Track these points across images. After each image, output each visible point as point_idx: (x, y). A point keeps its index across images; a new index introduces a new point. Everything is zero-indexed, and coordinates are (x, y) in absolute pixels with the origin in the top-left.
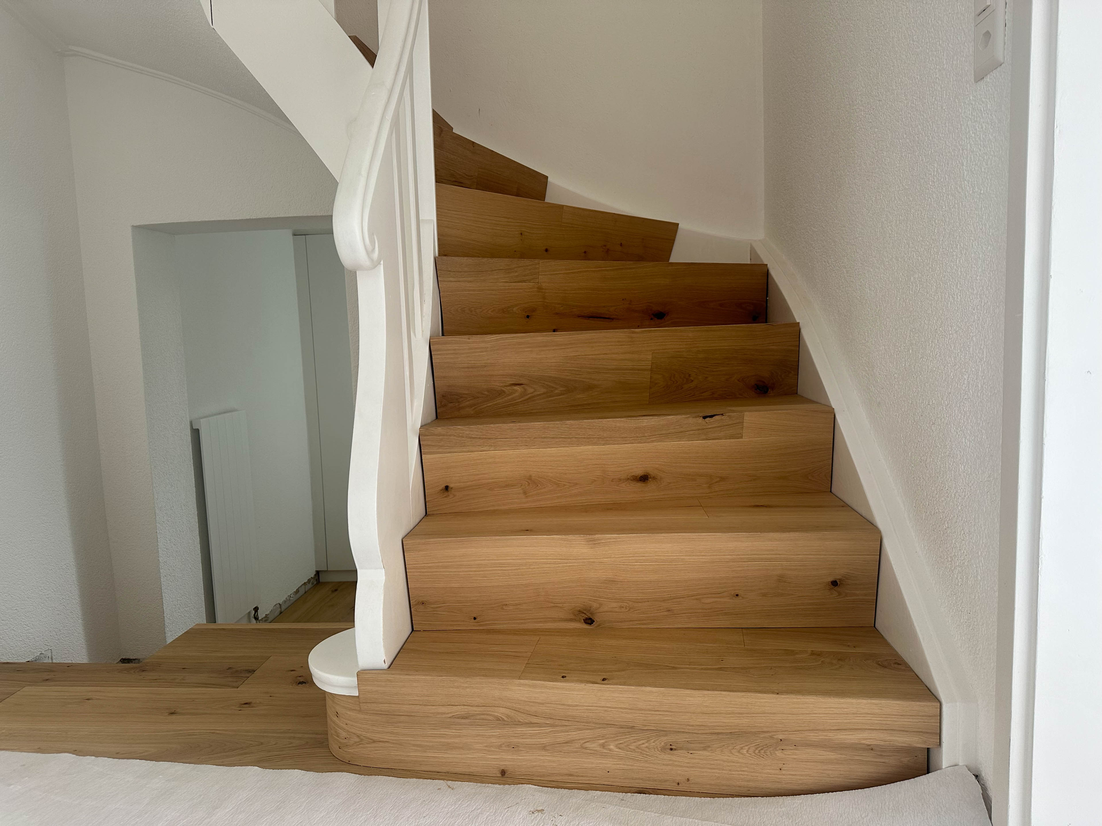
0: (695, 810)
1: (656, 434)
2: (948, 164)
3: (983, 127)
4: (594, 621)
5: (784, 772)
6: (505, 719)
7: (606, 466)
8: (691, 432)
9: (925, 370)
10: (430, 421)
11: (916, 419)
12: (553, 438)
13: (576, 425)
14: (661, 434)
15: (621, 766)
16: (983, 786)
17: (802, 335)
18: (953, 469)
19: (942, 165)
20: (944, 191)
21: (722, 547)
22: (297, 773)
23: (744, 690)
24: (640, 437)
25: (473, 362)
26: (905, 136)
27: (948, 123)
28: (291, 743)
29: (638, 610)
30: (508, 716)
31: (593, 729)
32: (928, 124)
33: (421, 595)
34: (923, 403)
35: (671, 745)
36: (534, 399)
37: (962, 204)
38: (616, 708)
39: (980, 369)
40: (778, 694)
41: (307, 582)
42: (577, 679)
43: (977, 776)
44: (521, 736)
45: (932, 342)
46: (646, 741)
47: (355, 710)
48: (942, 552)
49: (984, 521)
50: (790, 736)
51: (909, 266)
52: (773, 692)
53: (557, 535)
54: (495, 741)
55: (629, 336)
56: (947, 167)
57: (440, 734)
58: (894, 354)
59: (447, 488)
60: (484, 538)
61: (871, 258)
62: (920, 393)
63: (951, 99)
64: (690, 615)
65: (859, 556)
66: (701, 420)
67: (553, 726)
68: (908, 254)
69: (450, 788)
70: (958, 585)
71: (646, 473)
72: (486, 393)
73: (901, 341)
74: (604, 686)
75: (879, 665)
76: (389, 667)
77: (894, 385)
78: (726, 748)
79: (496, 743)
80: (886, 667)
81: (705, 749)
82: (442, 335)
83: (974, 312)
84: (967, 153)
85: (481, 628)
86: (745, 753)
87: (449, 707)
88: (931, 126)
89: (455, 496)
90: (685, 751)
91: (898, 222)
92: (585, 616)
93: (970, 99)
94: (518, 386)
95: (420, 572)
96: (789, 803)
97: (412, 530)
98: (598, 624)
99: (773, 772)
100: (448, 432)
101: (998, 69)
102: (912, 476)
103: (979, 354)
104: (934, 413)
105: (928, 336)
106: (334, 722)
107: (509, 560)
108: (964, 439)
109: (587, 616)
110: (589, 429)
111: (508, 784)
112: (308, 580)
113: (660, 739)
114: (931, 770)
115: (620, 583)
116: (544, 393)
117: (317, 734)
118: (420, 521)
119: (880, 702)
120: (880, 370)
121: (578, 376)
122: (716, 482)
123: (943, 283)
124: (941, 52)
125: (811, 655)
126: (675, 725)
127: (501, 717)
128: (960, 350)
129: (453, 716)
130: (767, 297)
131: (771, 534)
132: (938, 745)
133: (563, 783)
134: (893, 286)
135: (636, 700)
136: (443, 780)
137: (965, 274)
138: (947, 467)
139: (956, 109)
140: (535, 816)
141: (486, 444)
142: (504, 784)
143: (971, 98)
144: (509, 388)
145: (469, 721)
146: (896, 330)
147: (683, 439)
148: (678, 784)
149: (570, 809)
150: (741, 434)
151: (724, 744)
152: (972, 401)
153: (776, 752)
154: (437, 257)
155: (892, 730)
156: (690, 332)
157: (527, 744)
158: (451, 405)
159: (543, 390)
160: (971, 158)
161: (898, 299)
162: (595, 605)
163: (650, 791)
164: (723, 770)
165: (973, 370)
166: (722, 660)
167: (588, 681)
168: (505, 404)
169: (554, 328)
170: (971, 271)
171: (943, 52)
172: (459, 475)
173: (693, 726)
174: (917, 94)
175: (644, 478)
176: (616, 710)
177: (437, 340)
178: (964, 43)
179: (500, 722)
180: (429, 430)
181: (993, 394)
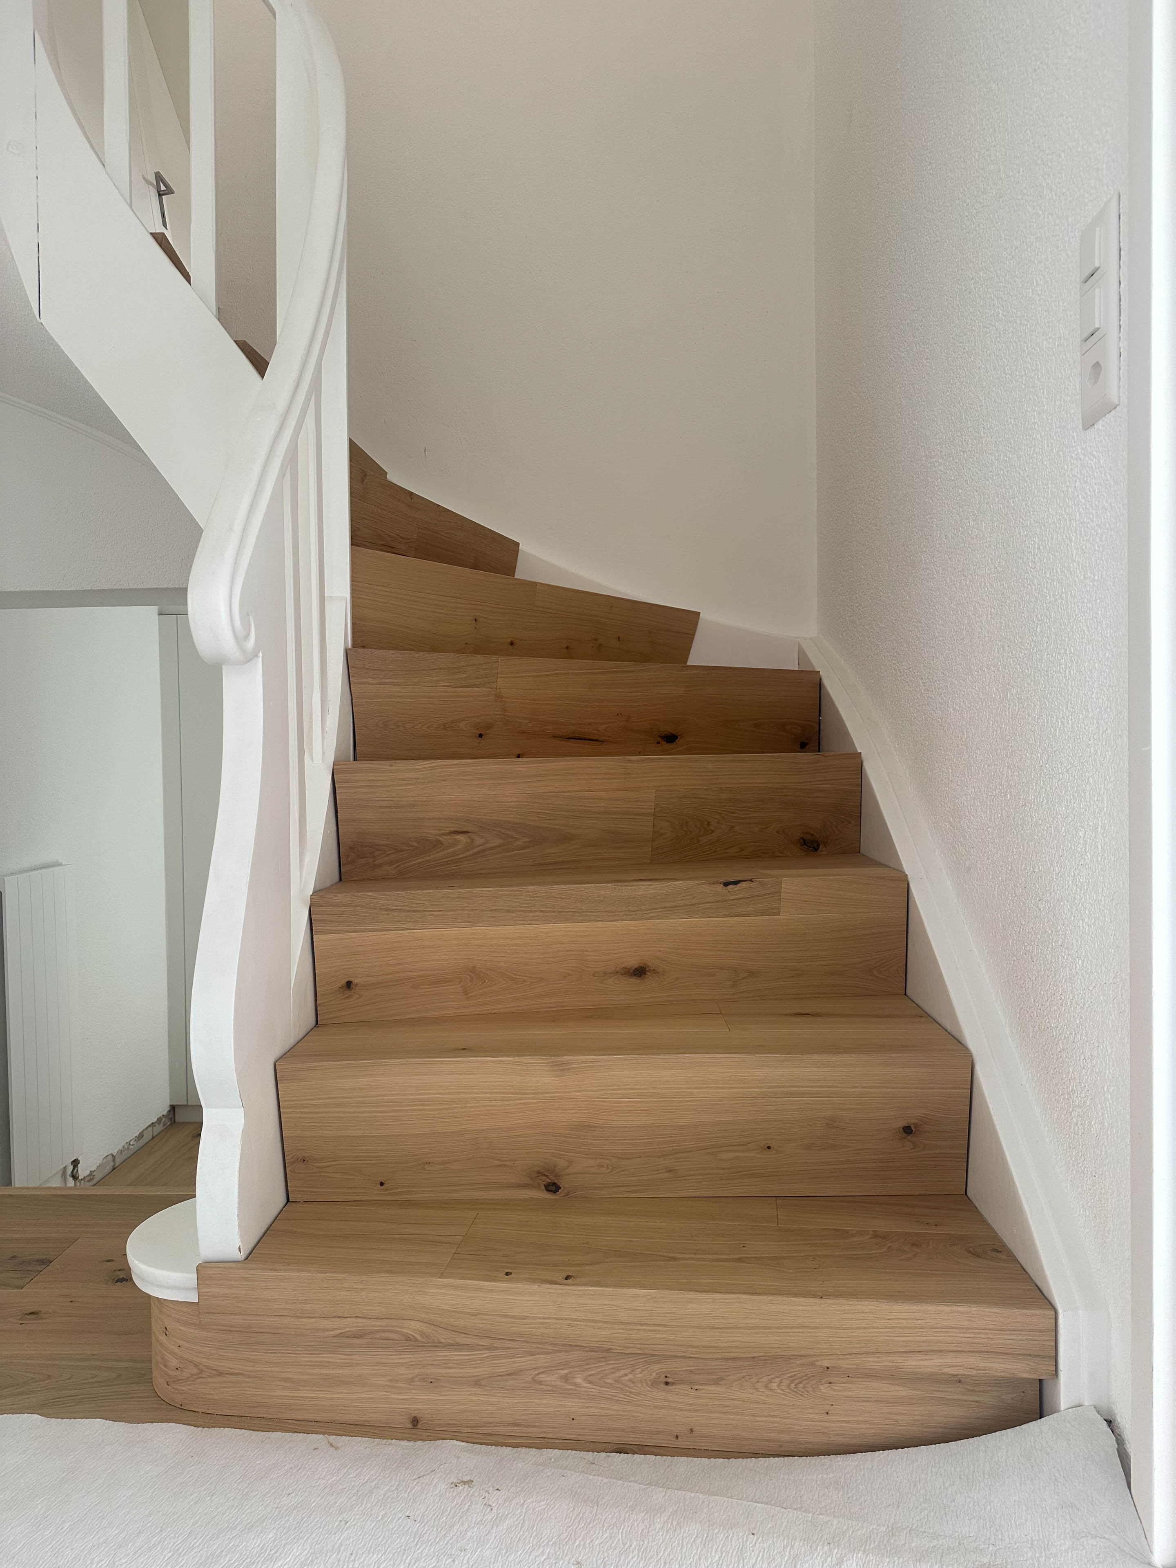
0: (699, 1478)
1: (658, 906)
2: (1052, 539)
3: (1095, 490)
4: (560, 1188)
5: (833, 1418)
6: (418, 1337)
7: (585, 953)
8: (708, 905)
9: (1029, 822)
10: (328, 883)
11: (1017, 892)
12: (509, 911)
13: (542, 893)
14: (665, 908)
15: (593, 1410)
16: (1119, 1438)
17: (865, 770)
18: (1069, 964)
19: (1045, 541)
20: (1048, 576)
21: (746, 1075)
22: (98, 1423)
23: (773, 1292)
24: (634, 911)
25: (396, 799)
26: (997, 500)
27: (1051, 484)
28: (95, 1376)
29: (625, 1170)
30: (423, 1334)
31: (551, 1353)
32: (1025, 484)
33: (301, 1147)
34: (1027, 869)
35: (666, 1377)
36: (484, 854)
37: (1071, 594)
38: (584, 1321)
39: (1100, 824)
40: (822, 1298)
41: (156, 1122)
42: (527, 1276)
43: (1109, 1422)
44: (445, 1364)
45: (1036, 784)
46: (629, 1370)
47: (193, 1324)
48: (1056, 1085)
49: (1110, 1041)
50: (840, 1361)
51: (1004, 677)
52: (814, 1295)
53: (506, 1056)
54: (404, 1373)
55: (622, 766)
56: (1051, 544)
57: (320, 1362)
58: (987, 799)
59: (349, 984)
60: (398, 1060)
61: (955, 665)
62: (1022, 855)
63: (1054, 451)
64: (701, 1177)
65: (942, 1090)
66: (720, 888)
67: (491, 1348)
68: (1003, 661)
69: (333, 1446)
70: (1078, 1134)
71: (645, 964)
72: (415, 844)
73: (996, 782)
74: (567, 1287)
75: (970, 1252)
76: (246, 1258)
77: (987, 843)
78: (747, 1381)
79: (405, 1374)
80: (979, 1256)
81: (716, 1382)
82: (354, 760)
83: (1090, 742)
84: (1076, 524)
85: (391, 1198)
86: (776, 1388)
87: (334, 1319)
88: (1029, 487)
89: (360, 996)
90: (686, 1386)
91: (989, 617)
92: (547, 1180)
93: (1078, 453)
94: (462, 835)
95: (301, 1113)
96: (839, 1466)
97: (292, 1048)
98: (565, 1191)
99: (816, 1417)
100: (353, 901)
101: (1113, 413)
102: (1014, 973)
103: (1097, 802)
104: (1041, 884)
105: (1031, 775)
106: (161, 1344)
107: (435, 1094)
108: (1081, 922)
109: (550, 1179)
110: (560, 898)
111: (421, 1440)
112: (158, 1119)
113: (649, 1369)
114: (1045, 1413)
115: (600, 1130)
116: (499, 846)
117: (135, 1361)
118: (306, 1035)
119: (968, 1309)
120: (969, 822)
121: (550, 821)
122: (744, 978)
123: (1049, 702)
124: (1040, 389)
125: (871, 1238)
126: (670, 1347)
127: (412, 1335)
128: (1074, 796)
129: (341, 1334)
130: (820, 717)
131: (817, 1057)
132: (1053, 1375)
133: (505, 1437)
134: (984, 704)
135: (615, 1308)
136: (324, 1433)
137: (1077, 691)
138: (1060, 963)
139: (1061, 465)
140: (459, 1491)
141: (409, 920)
142: (415, 1440)
143: (1079, 451)
144: (449, 837)
145: (366, 1341)
146: (989, 765)
147: (697, 914)
148: (677, 1437)
149: (513, 1478)
150: (777, 909)
151: (744, 1374)
152: (1091, 867)
153: (822, 1387)
154: (350, 649)
155: (987, 1352)
156: (708, 763)
157: (451, 1377)
158: (363, 861)
159: (498, 842)
160: (1080, 531)
161: (991, 722)
162: (561, 1163)
163: (634, 1448)
164: (742, 1415)
165: (1091, 824)
166: (744, 1247)
167: (544, 1281)
168: (443, 861)
169: (519, 752)
170: (1085, 685)
171: (1043, 389)
172: (368, 965)
173: (697, 1347)
174: (1011, 443)
175: (640, 972)
176: (585, 1324)
177: (344, 766)
178: (1069, 378)
179: (411, 1343)
180: (324, 898)
181: (1117, 859)
